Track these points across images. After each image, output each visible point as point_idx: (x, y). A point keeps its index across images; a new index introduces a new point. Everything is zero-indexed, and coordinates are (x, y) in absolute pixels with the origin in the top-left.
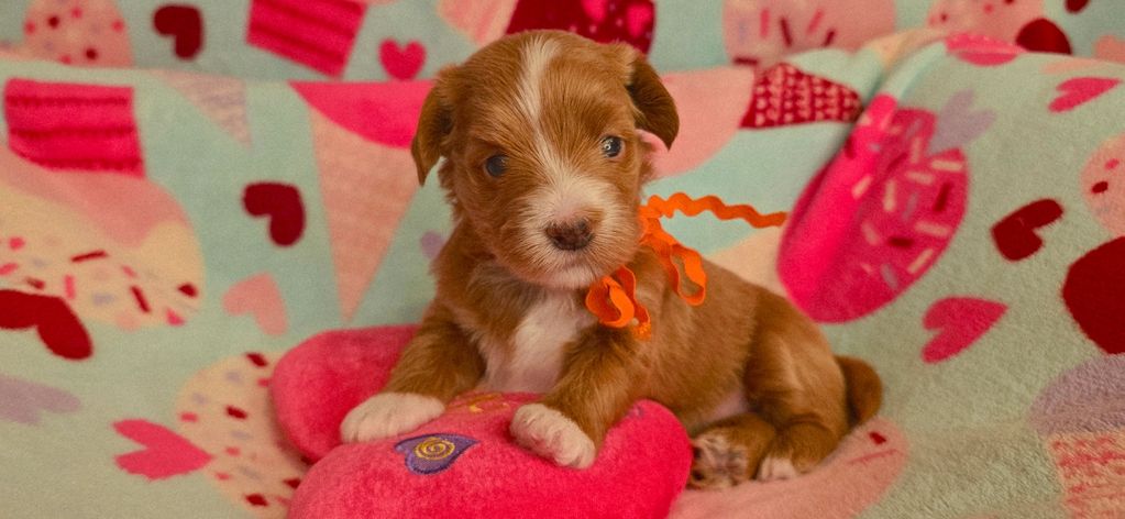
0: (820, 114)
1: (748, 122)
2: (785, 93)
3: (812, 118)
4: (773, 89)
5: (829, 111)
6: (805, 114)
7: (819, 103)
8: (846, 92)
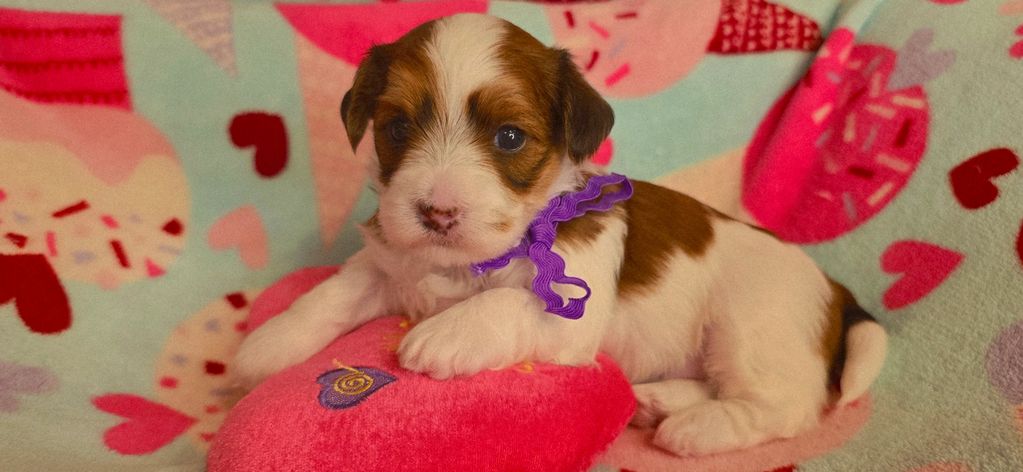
0: (780, 44)
1: (715, 46)
2: (749, 20)
3: (773, 47)
4: (738, 16)
5: (789, 41)
6: (767, 42)
7: (781, 33)
8: (806, 22)
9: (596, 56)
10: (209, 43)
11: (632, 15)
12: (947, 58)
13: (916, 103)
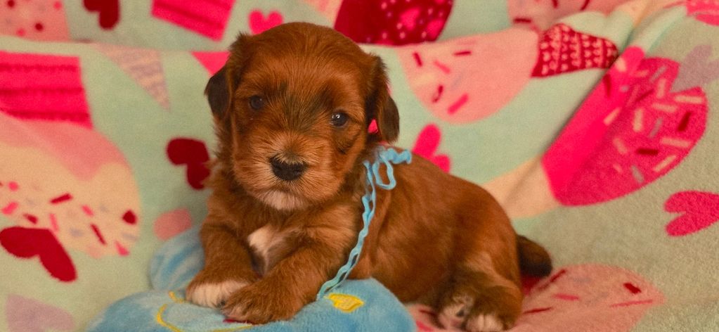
0: (589, 63)
1: (537, 73)
2: (562, 47)
3: (583, 67)
4: (554, 44)
5: (596, 60)
6: (577, 63)
7: (588, 54)
8: (608, 44)
9: (441, 89)
11: (466, 53)
13: (696, 100)
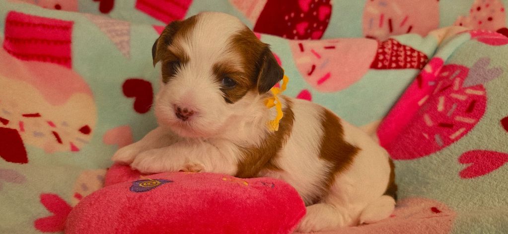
0: (409, 65)
1: (374, 66)
2: (392, 53)
3: (405, 67)
4: (386, 50)
7: (409, 59)
8: (422, 55)
9: (314, 67)
10: (118, 39)
11: (333, 47)
12: (497, 72)
13: (479, 93)
